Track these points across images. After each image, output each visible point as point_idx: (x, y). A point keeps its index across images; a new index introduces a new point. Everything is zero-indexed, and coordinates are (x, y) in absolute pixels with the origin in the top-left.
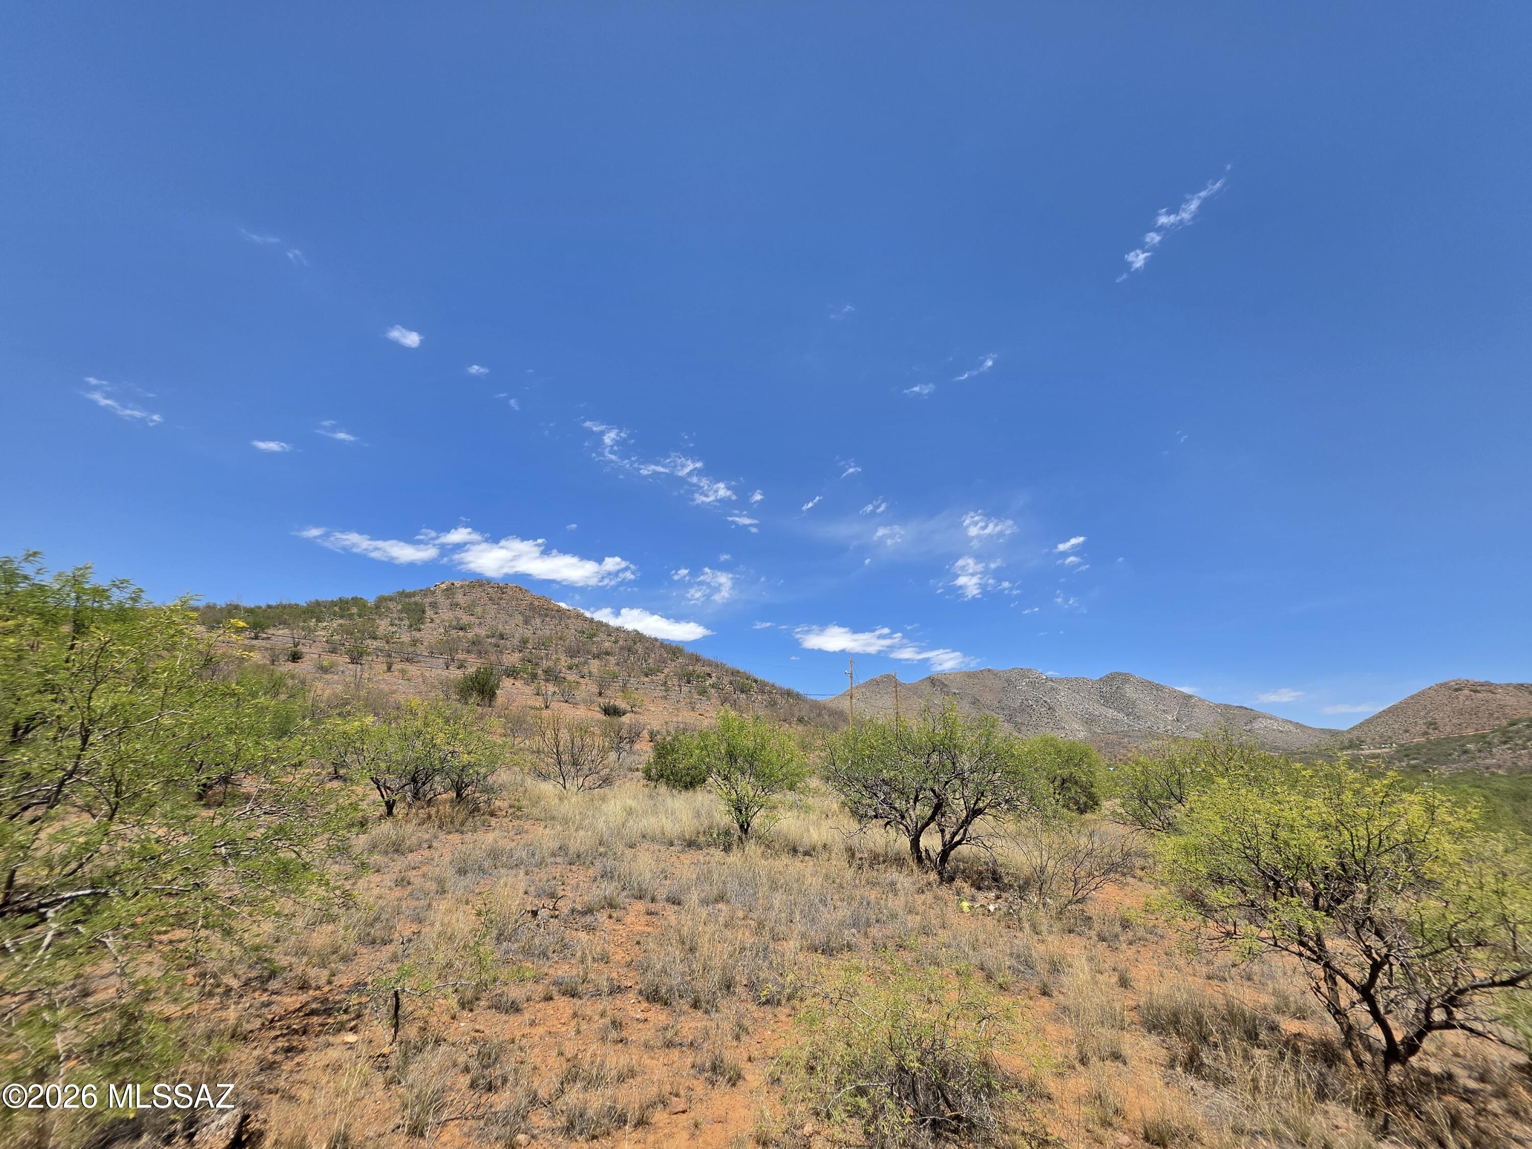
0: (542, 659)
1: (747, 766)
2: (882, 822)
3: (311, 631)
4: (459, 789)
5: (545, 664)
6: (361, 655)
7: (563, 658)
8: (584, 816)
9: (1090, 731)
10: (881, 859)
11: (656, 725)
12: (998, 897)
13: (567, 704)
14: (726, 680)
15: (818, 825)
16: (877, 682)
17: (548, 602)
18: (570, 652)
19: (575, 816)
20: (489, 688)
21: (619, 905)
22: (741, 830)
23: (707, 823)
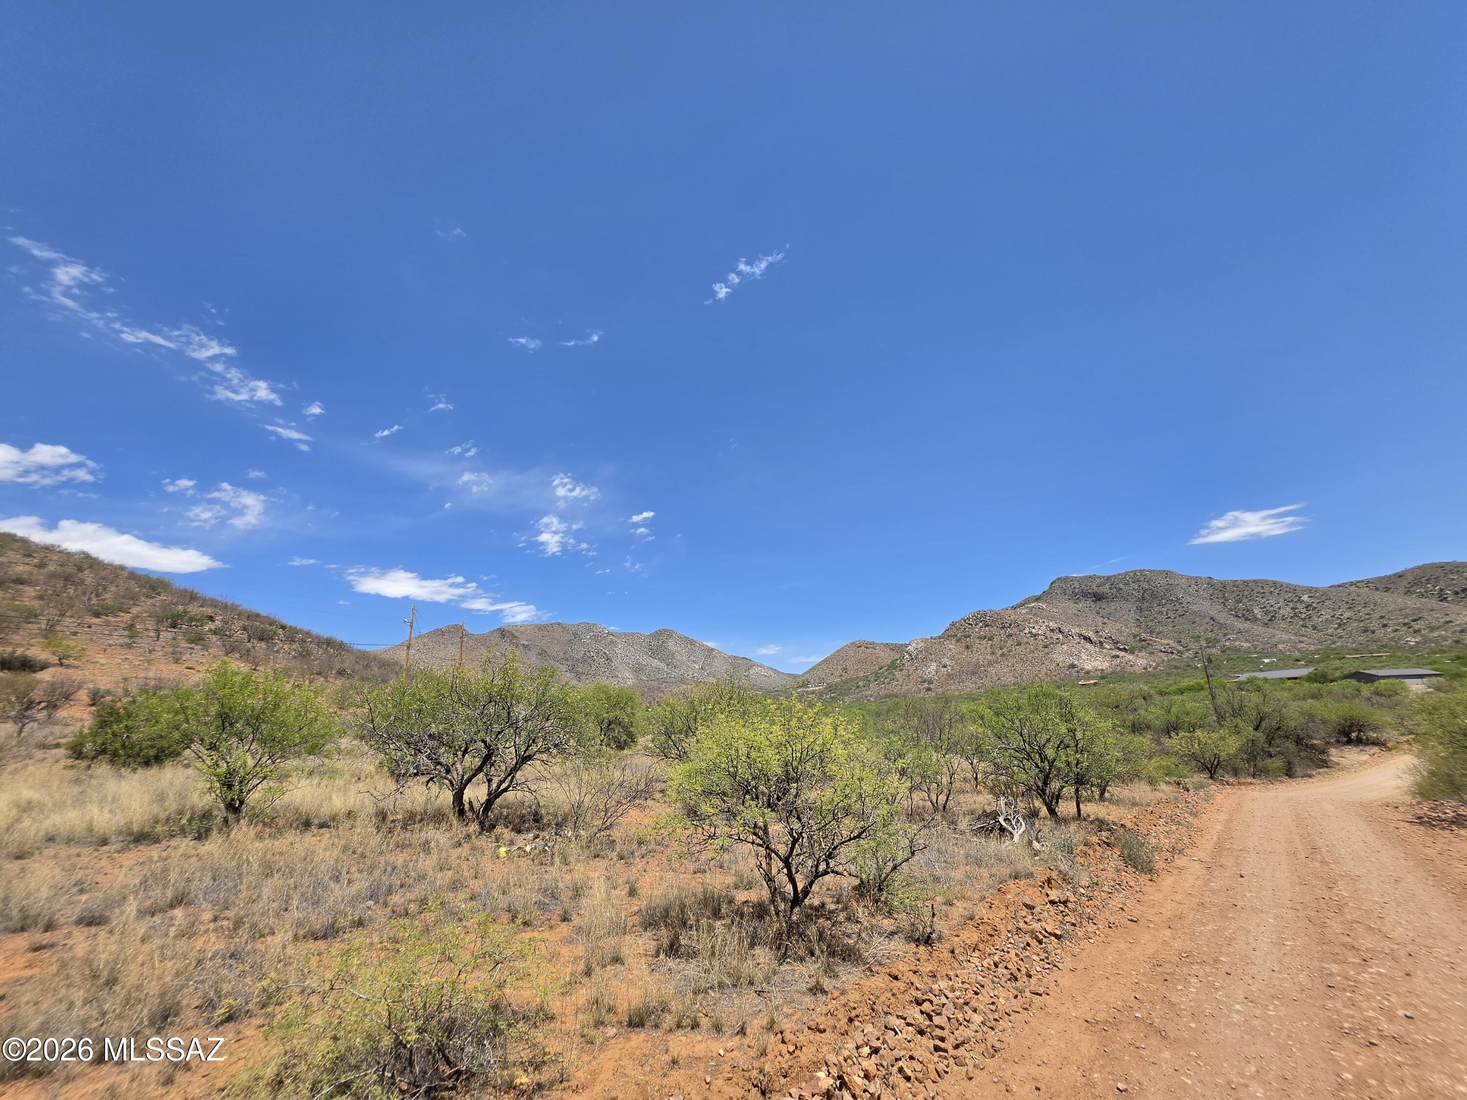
1: (248, 730)
2: (425, 779)
9: (637, 678)
10: (418, 818)
12: (536, 837)
14: (237, 625)
15: (345, 790)
16: (442, 633)
22: (229, 811)
23: (174, 807)
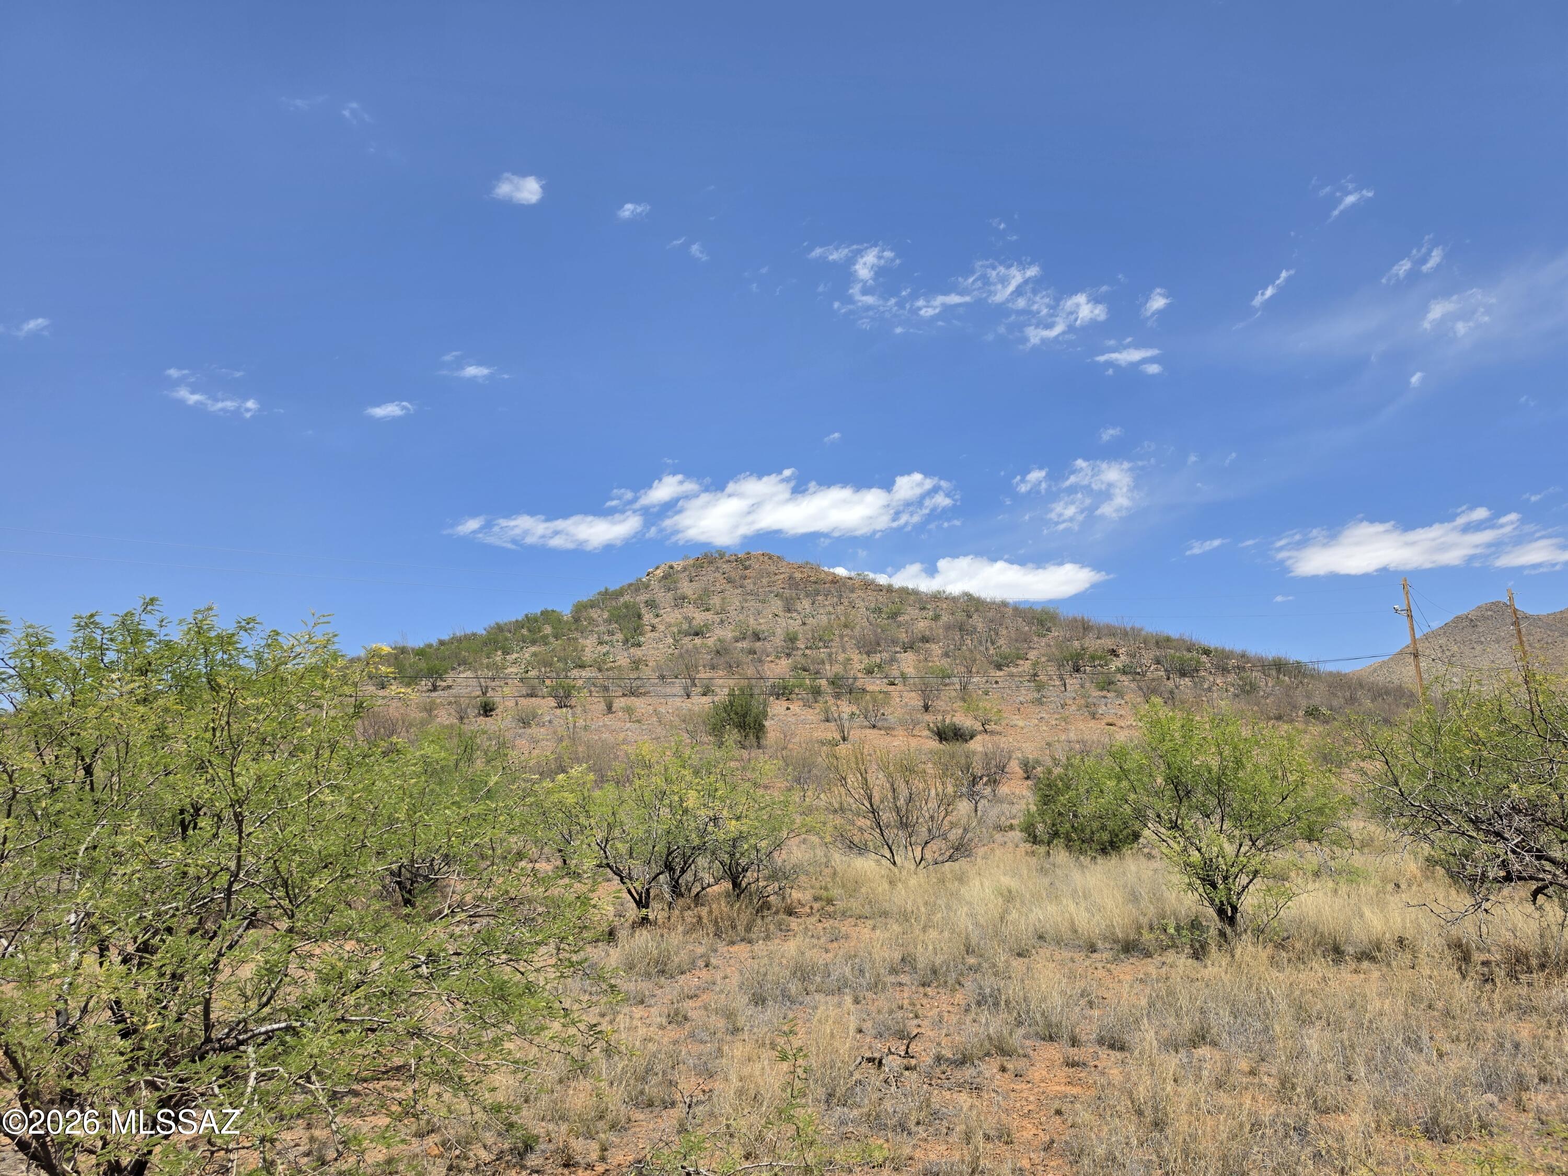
0: (823, 662)
1: (1212, 802)
2: (1524, 890)
3: (499, 668)
4: (734, 875)
5: (829, 670)
6: (568, 696)
7: (856, 657)
8: (932, 908)
10: (1534, 962)
11: (1030, 750)
13: (875, 731)
14: (1147, 658)
15: (1379, 902)
17: (817, 570)
18: (864, 646)
19: (918, 908)
20: (752, 719)
21: (1016, 1050)
22: (1222, 919)
23: (1152, 911)
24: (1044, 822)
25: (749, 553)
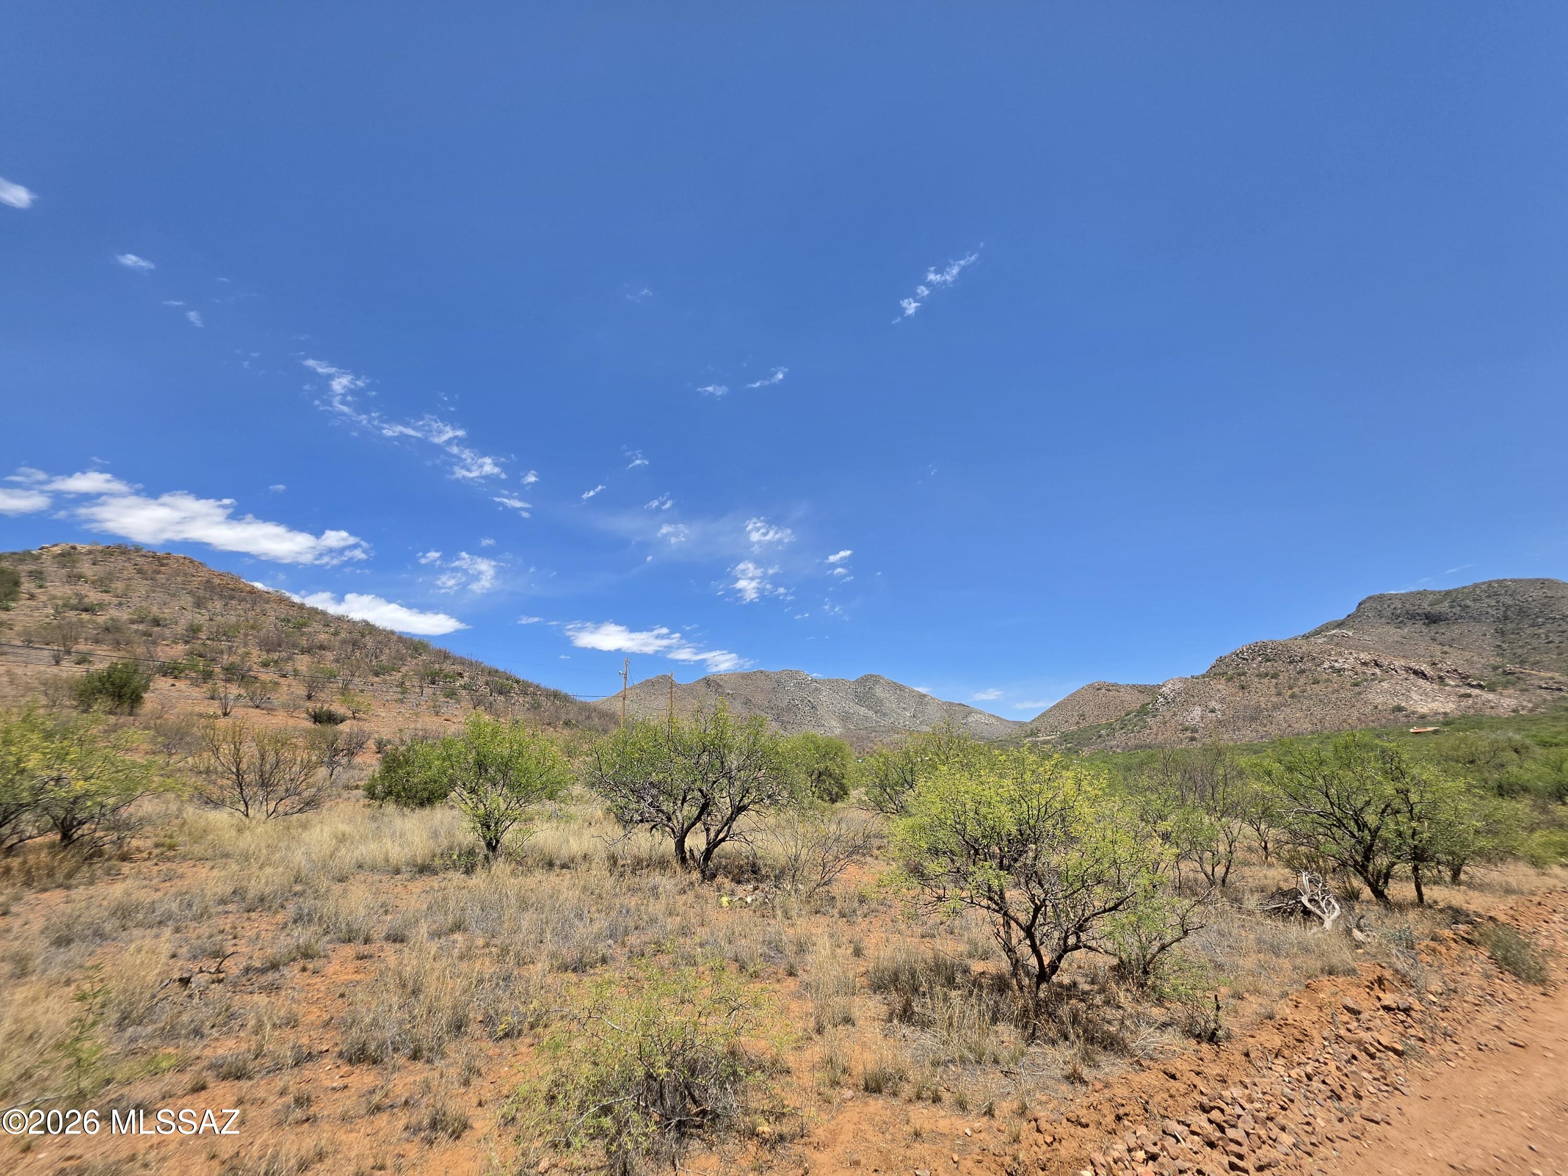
0: (222, 652)
1: (499, 776)
2: (647, 826)
4: (66, 828)
5: (226, 659)
7: (255, 652)
8: (273, 849)
9: (845, 727)
10: (645, 863)
11: (386, 734)
12: (755, 889)
13: (258, 710)
14: (481, 681)
15: (579, 834)
16: (653, 683)
17: (237, 580)
18: (266, 645)
19: (260, 850)
20: (130, 691)
21: (318, 953)
22: (488, 849)
23: (445, 843)
24: (383, 785)
25: (169, 554)
